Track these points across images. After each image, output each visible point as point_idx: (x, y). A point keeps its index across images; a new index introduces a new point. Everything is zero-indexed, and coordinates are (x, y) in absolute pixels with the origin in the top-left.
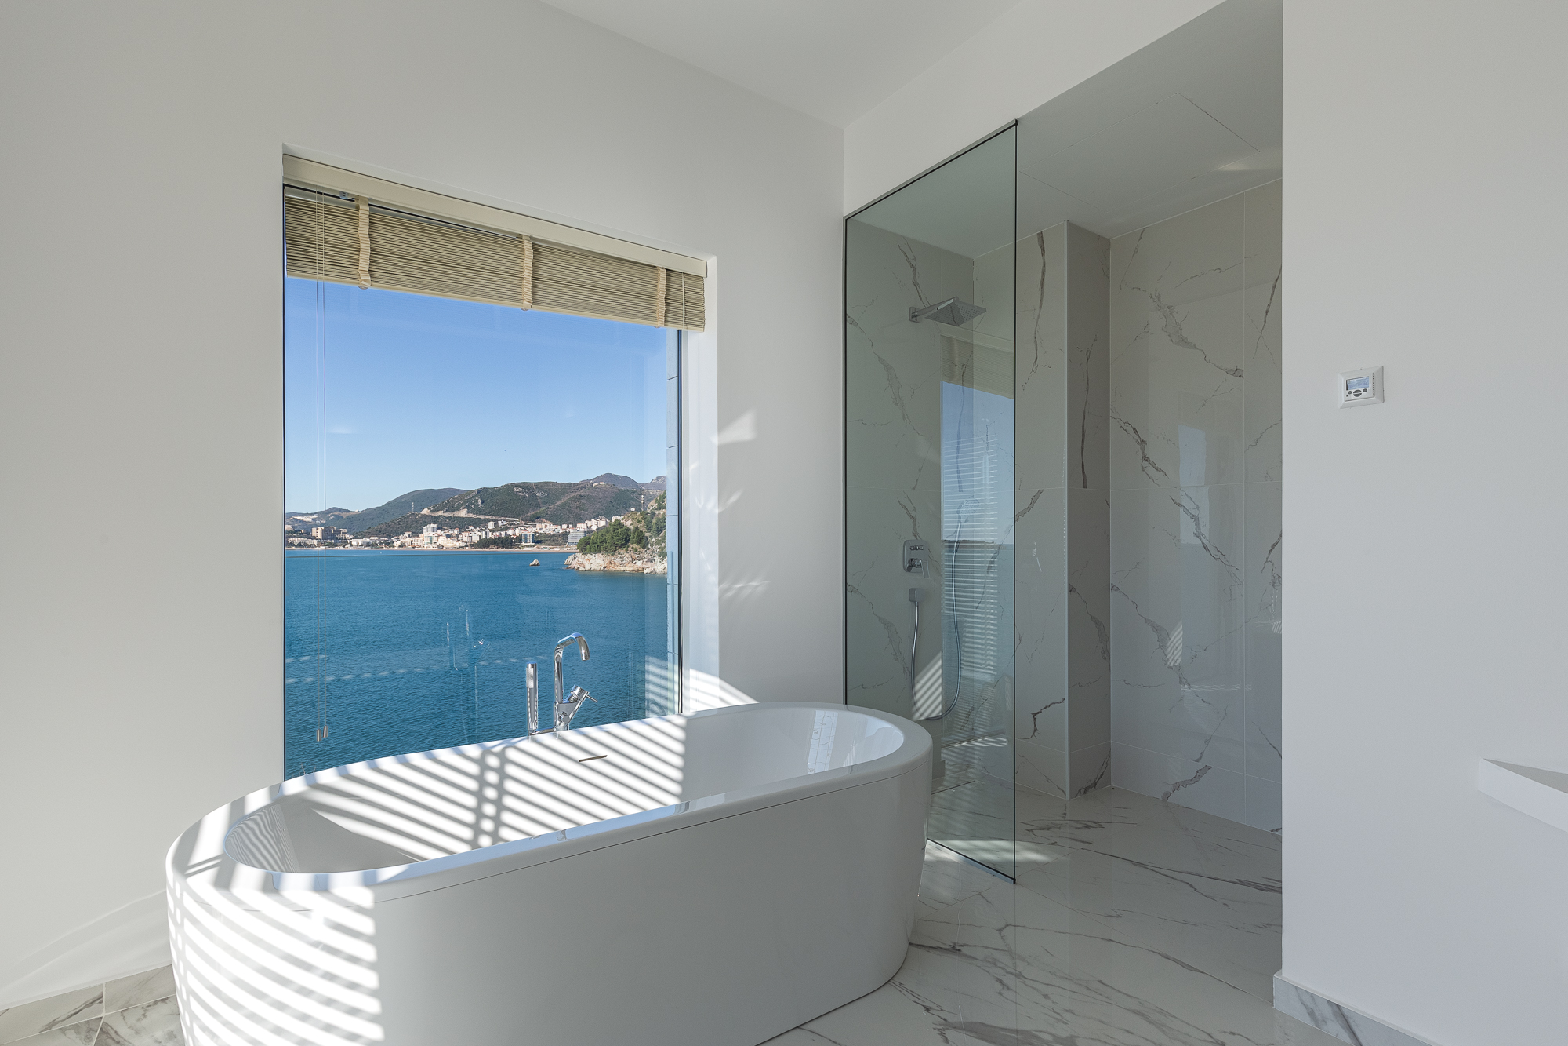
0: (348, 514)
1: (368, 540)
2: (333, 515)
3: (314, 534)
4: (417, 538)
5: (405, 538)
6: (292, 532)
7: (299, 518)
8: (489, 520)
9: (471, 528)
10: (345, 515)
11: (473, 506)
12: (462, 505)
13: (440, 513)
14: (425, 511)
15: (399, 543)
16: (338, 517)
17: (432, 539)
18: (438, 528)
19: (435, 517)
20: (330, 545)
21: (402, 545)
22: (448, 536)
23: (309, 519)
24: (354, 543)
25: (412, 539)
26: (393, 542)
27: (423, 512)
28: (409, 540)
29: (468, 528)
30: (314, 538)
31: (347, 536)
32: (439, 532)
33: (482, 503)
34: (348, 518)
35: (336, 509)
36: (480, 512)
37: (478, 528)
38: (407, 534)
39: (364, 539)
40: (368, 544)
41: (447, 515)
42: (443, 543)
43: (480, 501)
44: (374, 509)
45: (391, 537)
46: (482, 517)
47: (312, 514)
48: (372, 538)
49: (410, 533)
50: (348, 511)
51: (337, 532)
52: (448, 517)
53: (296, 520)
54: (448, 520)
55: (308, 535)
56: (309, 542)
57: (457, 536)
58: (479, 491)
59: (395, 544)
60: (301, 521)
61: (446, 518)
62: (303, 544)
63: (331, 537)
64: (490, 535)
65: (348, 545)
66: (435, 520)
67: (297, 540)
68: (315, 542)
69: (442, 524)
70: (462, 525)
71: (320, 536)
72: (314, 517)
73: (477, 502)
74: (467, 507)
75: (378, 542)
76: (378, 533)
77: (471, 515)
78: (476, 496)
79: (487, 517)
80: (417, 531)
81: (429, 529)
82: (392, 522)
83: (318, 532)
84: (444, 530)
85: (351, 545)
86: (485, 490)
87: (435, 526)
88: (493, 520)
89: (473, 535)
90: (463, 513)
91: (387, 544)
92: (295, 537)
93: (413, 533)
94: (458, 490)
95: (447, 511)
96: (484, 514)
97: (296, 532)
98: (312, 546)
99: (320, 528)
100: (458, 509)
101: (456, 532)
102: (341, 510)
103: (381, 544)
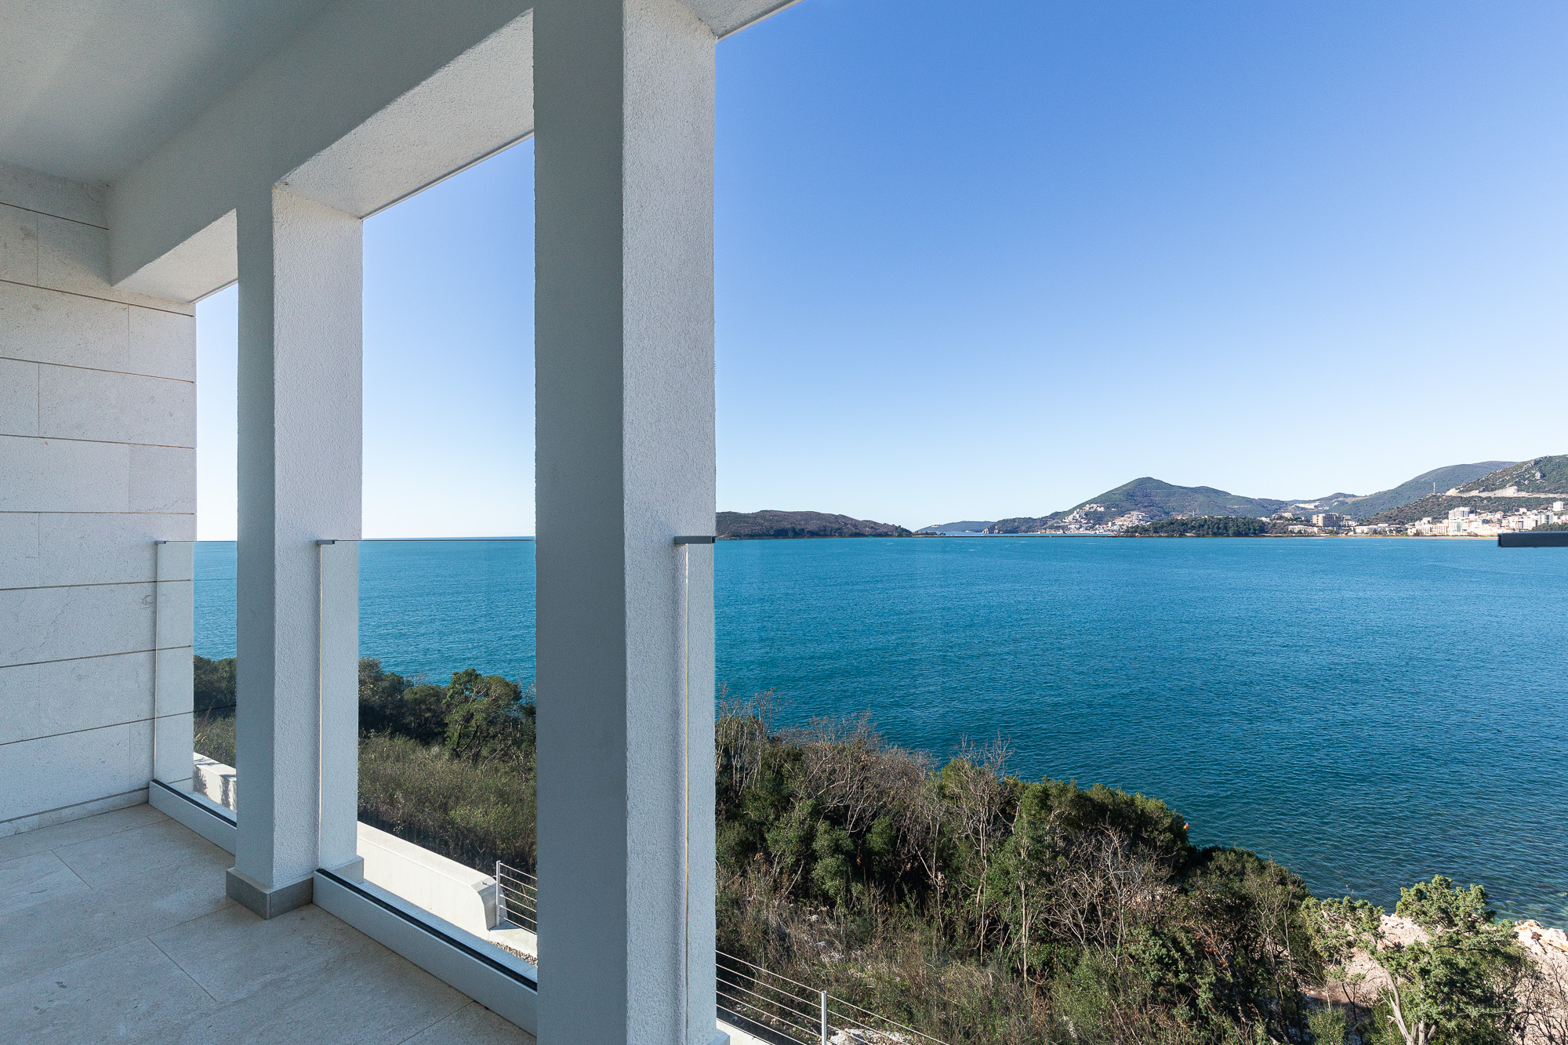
0: (1354, 499)
1: (1375, 527)
2: (1337, 501)
3: (1314, 521)
4: (1438, 525)
5: (1423, 525)
6: (1292, 520)
7: (1301, 505)
8: (1555, 500)
9: (1522, 510)
10: (1350, 500)
11: (1526, 482)
12: (1508, 481)
13: (1475, 493)
14: (1452, 492)
15: (1414, 530)
16: (1343, 503)
17: (1459, 525)
18: (1471, 512)
19: (1466, 499)
20: (1331, 532)
21: (1417, 534)
22: (1485, 522)
23: (1311, 506)
24: (1359, 530)
25: (1431, 526)
26: (1407, 530)
27: (1449, 493)
28: (1428, 526)
29: (1517, 511)
30: (1314, 525)
31: (1350, 523)
32: (1472, 516)
33: (1543, 476)
34: (1354, 503)
35: (1340, 495)
36: (1539, 489)
37: (1535, 511)
38: (1425, 520)
39: (1371, 526)
40: (1375, 532)
41: (1484, 495)
42: (1477, 531)
43: (1538, 475)
44: (1386, 493)
45: (1404, 524)
46: (1543, 496)
47: (1314, 501)
48: (1379, 525)
49: (1430, 519)
50: (1354, 496)
51: (1340, 519)
52: (1486, 498)
53: (1298, 507)
54: (1485, 502)
55: (1308, 522)
56: (1310, 529)
57: (1500, 522)
58: (1537, 462)
59: (1409, 531)
60: (1303, 508)
61: (1482, 499)
62: (1303, 532)
63: (1333, 523)
64: (1555, 520)
65: (1351, 533)
66: (1464, 502)
67: (1297, 528)
68: (1316, 529)
69: (1475, 506)
70: (1509, 507)
71: (1320, 523)
72: (1316, 504)
73: (1534, 476)
74: (1517, 484)
75: (1387, 529)
76: (1388, 519)
77: (1523, 494)
78: (1532, 468)
79: (1551, 496)
80: (1439, 516)
81: (1457, 515)
82: (1406, 506)
83: (1318, 520)
84: (1480, 514)
85: (1355, 533)
86: (1549, 459)
87: (1467, 509)
88: (1561, 500)
89: (1525, 519)
90: (1510, 492)
91: (1398, 531)
92: (1295, 524)
93: (1434, 518)
94: (1504, 463)
95: (1484, 490)
96: (1549, 491)
97: (1296, 519)
98: (1313, 535)
99: (1321, 516)
100: (1503, 486)
101: (1499, 515)
102: (1345, 496)
103: (1391, 531)
